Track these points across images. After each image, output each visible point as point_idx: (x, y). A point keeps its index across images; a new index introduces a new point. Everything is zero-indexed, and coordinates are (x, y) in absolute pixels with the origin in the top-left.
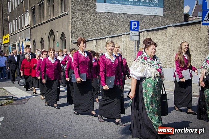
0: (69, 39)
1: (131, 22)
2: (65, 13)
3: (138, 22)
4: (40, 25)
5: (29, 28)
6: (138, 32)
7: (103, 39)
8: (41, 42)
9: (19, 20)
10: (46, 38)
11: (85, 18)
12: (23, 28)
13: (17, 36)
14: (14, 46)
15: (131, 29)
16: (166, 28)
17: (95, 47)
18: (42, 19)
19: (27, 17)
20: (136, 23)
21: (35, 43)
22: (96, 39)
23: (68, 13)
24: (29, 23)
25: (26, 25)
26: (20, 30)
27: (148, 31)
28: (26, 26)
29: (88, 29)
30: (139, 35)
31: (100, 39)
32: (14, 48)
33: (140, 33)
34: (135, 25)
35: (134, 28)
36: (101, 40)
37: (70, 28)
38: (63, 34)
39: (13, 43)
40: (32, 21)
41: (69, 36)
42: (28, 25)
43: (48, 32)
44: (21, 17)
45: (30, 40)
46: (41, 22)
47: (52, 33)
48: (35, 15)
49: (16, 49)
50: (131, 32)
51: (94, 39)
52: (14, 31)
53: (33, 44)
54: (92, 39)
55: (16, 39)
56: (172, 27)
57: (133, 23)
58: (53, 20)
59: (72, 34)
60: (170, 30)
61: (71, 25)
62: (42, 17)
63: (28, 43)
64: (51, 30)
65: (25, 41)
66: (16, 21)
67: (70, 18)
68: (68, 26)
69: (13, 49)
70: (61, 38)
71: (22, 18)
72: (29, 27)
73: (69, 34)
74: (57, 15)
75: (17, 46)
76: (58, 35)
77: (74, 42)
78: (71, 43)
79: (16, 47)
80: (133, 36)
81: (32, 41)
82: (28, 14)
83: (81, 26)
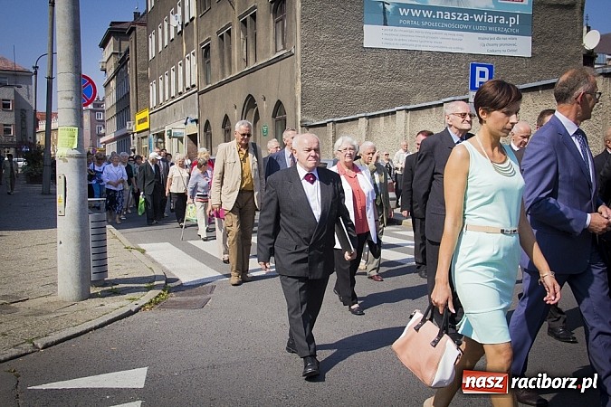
0: (296, 116)
2: (285, 51)
4: (221, 84)
5: (194, 93)
7: (388, 114)
8: (223, 127)
9: (173, 74)
10: (236, 114)
11: (335, 65)
12: (181, 94)
13: (167, 112)
14: (160, 136)
15: (473, 87)
17: (364, 135)
18: (227, 69)
19: (192, 66)
21: (210, 129)
22: (368, 114)
23: (293, 51)
24: (194, 82)
25: (188, 85)
26: (173, 97)
28: (188, 89)
29: (342, 91)
31: (379, 116)
32: (160, 140)
36: (382, 118)
37: (299, 88)
38: (279, 104)
39: (158, 129)
40: (202, 75)
41: (295, 109)
42: (194, 86)
43: (241, 101)
44: (177, 68)
45: (197, 121)
46: (223, 77)
47: (250, 103)
48: (208, 62)
49: (164, 143)
50: (472, 95)
51: (363, 115)
52: (161, 101)
53: (205, 131)
54: (358, 116)
55: (163, 121)
58: (254, 70)
59: (302, 104)
61: (299, 83)
62: (226, 64)
63: (193, 129)
64: (250, 95)
65: (186, 124)
66: (167, 78)
67: (299, 63)
68: (293, 84)
69: (157, 143)
70: (274, 116)
71: (180, 68)
72: (194, 90)
73: (296, 103)
74: (263, 58)
75: (166, 137)
76: (266, 108)
77: (309, 124)
78: (300, 128)
79: (164, 139)
81: (203, 123)
82: (194, 59)
83: (324, 84)
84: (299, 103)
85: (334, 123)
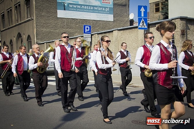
0: (35, 40)
1: (85, 26)
2: (30, 18)
3: (90, 27)
4: (9, 29)
6: (90, 35)
8: (10, 44)
10: (14, 39)
11: (48, 23)
15: (85, 32)
16: (112, 31)
18: (11, 23)
20: (89, 27)
23: (33, 18)
27: (98, 34)
29: (50, 32)
30: (91, 37)
33: (92, 35)
34: (87, 29)
35: (87, 31)
37: (35, 31)
38: (29, 36)
40: (2, 25)
41: (34, 38)
43: (16, 35)
46: (10, 26)
47: (19, 35)
48: (4, 20)
50: (85, 35)
56: (117, 30)
57: (86, 27)
58: (20, 24)
60: (115, 33)
61: (35, 29)
62: (10, 21)
64: (19, 33)
67: (35, 22)
68: (33, 30)
70: (27, 40)
74: (23, 20)
76: (25, 37)
77: (39, 43)
80: (86, 38)
81: (3, 42)
83: (44, 30)
84: (35, 36)
85: (47, 43)
